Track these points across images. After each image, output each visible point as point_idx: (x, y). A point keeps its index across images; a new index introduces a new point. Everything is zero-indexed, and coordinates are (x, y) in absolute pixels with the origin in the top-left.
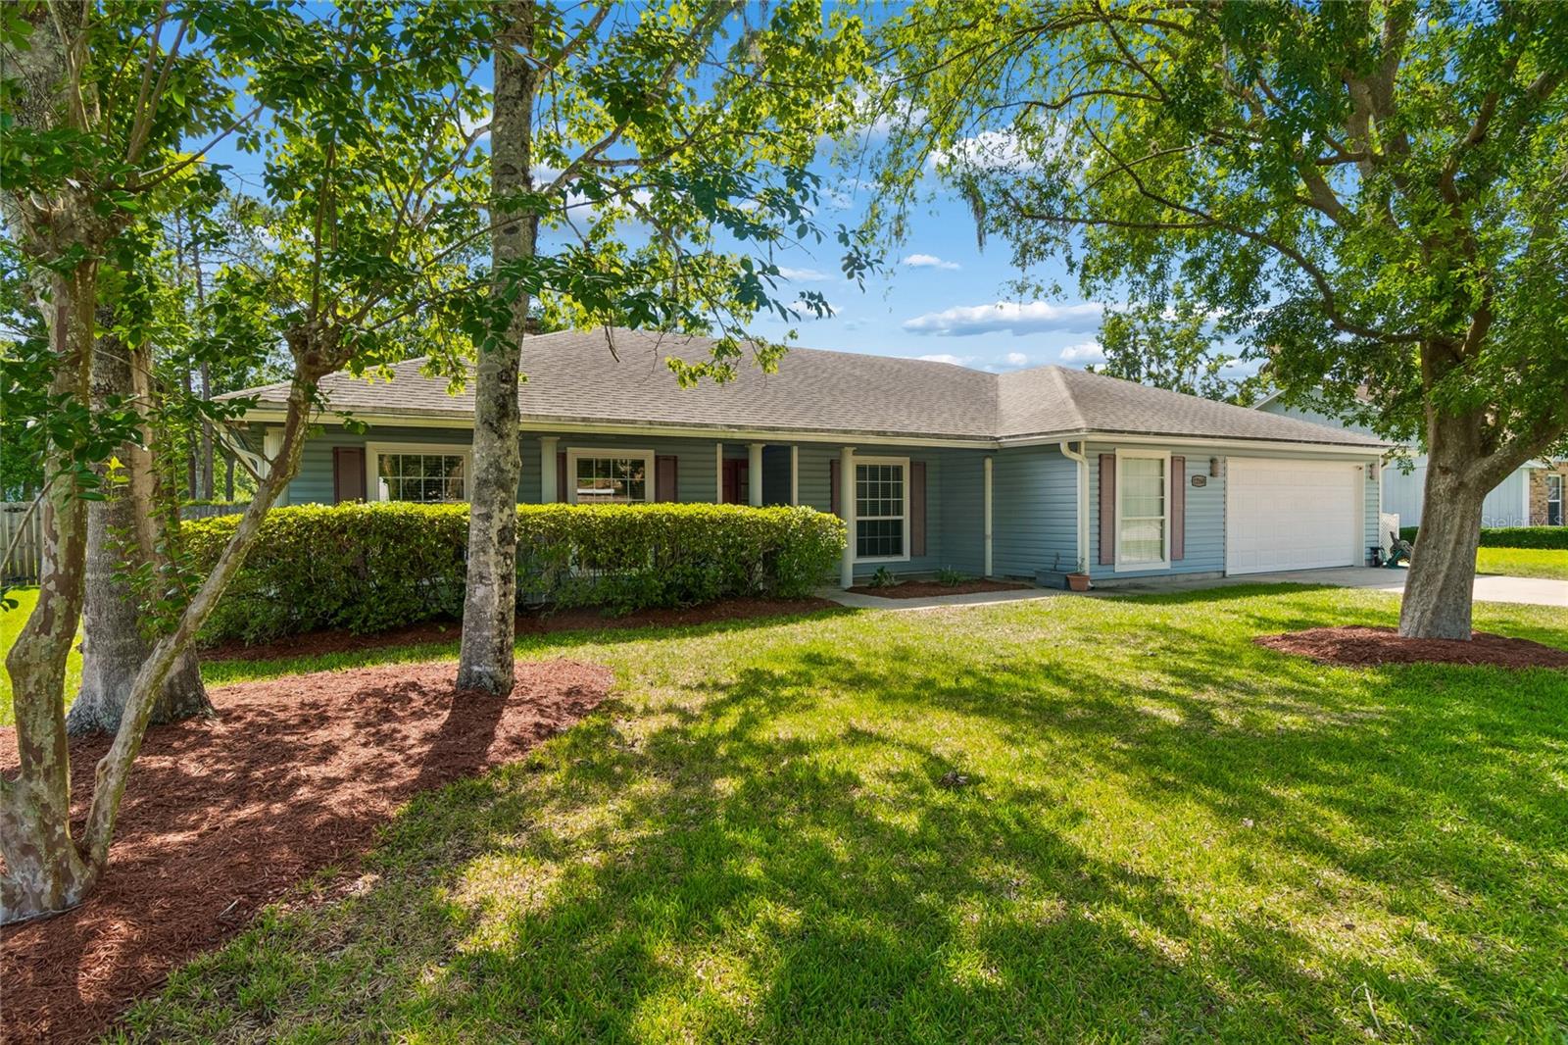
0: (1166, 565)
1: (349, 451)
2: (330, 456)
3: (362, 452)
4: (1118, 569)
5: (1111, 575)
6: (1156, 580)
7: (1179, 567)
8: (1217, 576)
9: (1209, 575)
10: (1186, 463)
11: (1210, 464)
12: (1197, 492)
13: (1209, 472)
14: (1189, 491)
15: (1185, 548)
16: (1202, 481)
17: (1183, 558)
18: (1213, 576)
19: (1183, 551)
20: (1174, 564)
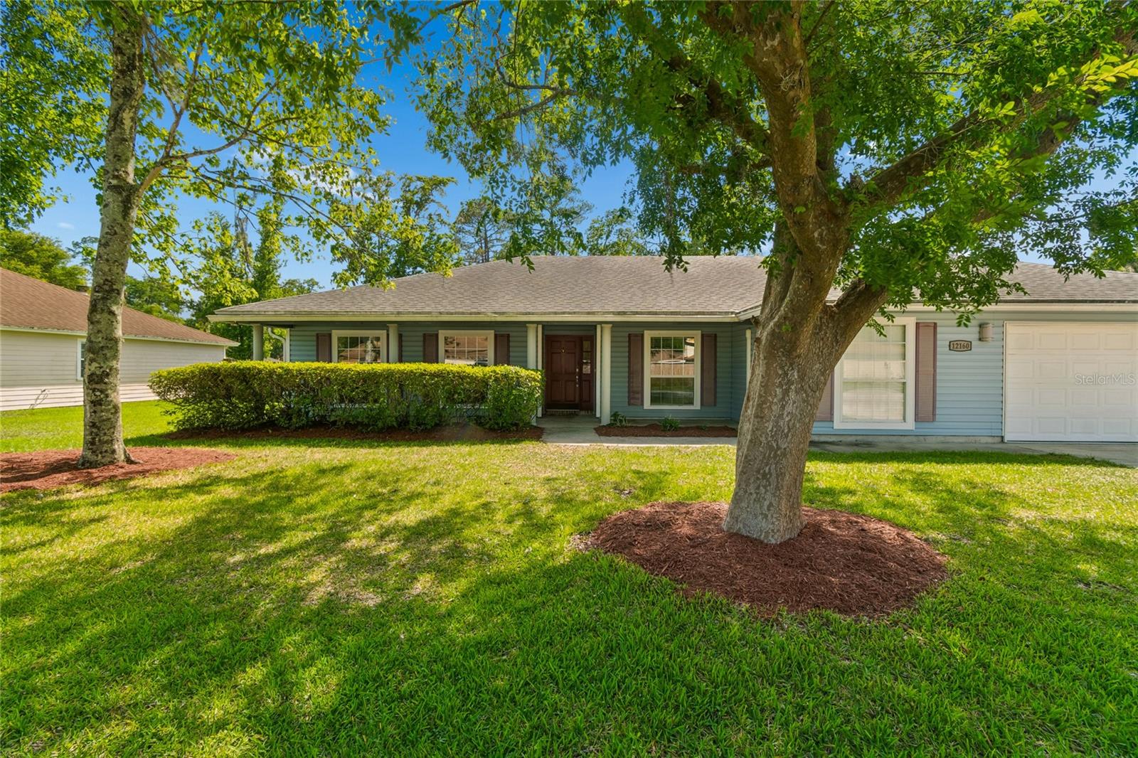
0: (910, 425)
1: (324, 335)
2: (315, 338)
3: (330, 335)
4: (838, 425)
5: (829, 431)
6: (894, 439)
7: (927, 428)
8: (990, 440)
9: (978, 439)
10: (939, 329)
11: (978, 329)
12: (959, 357)
13: (977, 336)
14: (945, 358)
15: (938, 412)
16: (966, 346)
17: (934, 420)
18: (984, 440)
19: (934, 415)
20: (920, 425)
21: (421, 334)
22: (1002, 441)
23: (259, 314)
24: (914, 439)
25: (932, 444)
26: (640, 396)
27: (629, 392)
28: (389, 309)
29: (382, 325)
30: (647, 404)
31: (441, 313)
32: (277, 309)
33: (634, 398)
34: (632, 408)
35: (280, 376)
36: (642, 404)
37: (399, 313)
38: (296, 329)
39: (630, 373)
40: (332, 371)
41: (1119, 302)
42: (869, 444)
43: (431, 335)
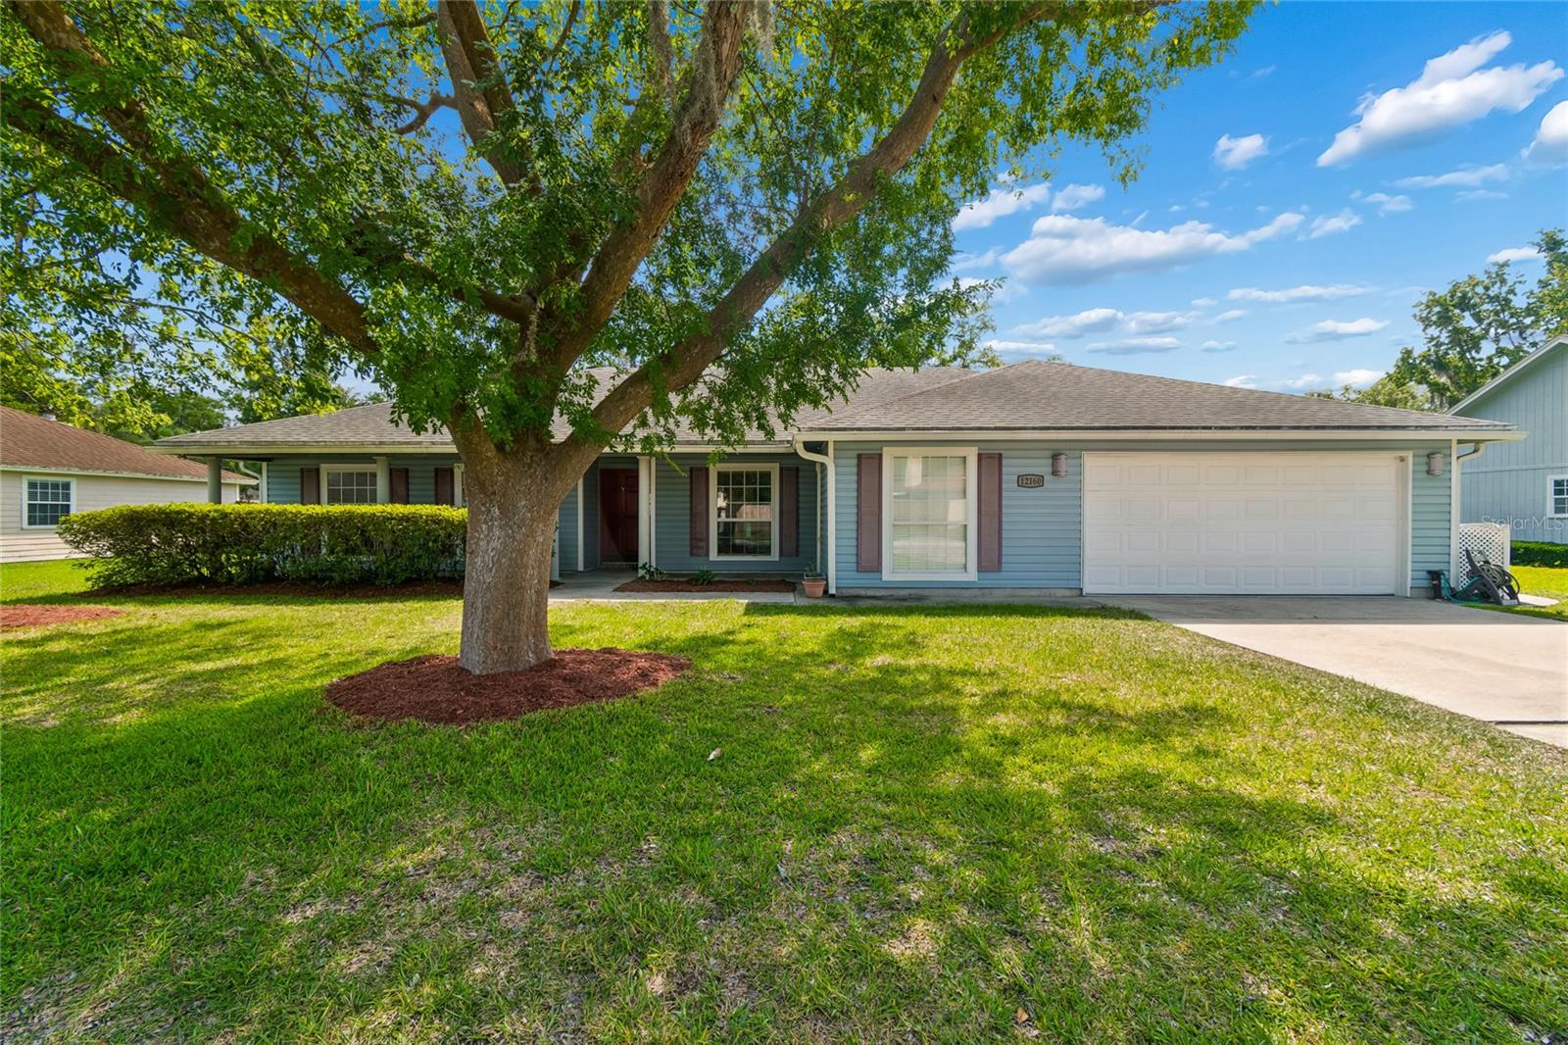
0: (972, 575)
1: (310, 471)
2: (299, 474)
3: (318, 471)
4: (887, 575)
5: (876, 583)
6: (956, 592)
7: (992, 580)
8: (1067, 593)
9: (1052, 591)
10: (1004, 462)
11: (1050, 461)
12: (1026, 494)
13: (1050, 469)
14: (1012, 493)
15: (1004, 559)
16: (1036, 481)
17: (999, 570)
18: (1060, 593)
19: (1000, 562)
20: (984, 575)
21: (432, 468)
22: (1081, 595)
23: (209, 444)
24: (977, 592)
25: (998, 597)
26: (703, 544)
27: (691, 539)
28: (372, 438)
29: (368, 458)
30: (714, 555)
31: (433, 443)
32: (232, 439)
33: (697, 547)
34: (695, 560)
35: (214, 519)
36: (707, 555)
37: (381, 443)
38: (275, 462)
39: (692, 515)
40: (280, 514)
41: (1204, 428)
42: (920, 598)
43: (445, 470)
